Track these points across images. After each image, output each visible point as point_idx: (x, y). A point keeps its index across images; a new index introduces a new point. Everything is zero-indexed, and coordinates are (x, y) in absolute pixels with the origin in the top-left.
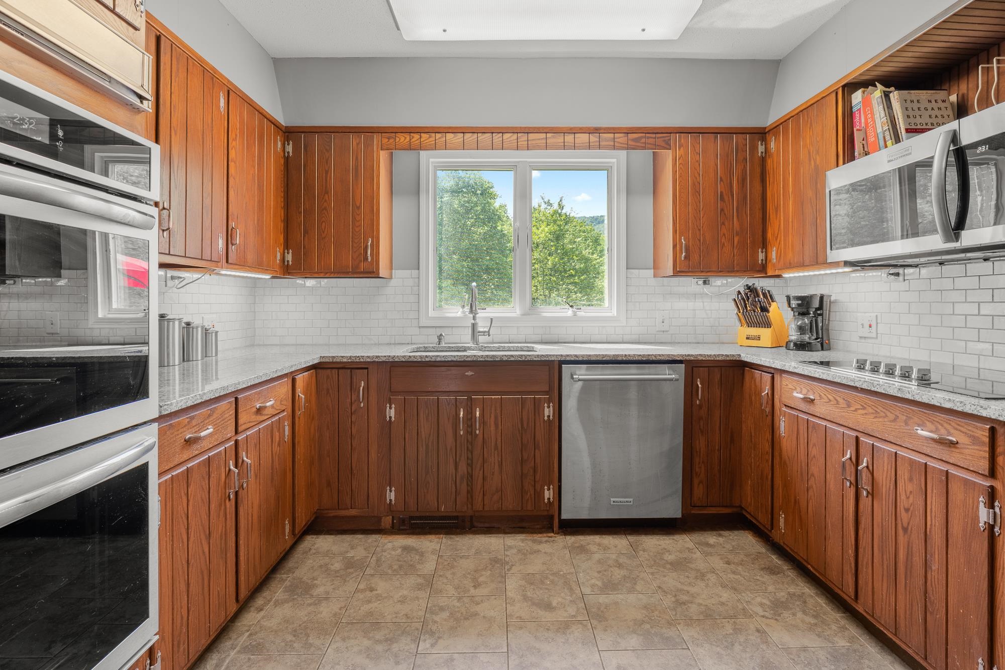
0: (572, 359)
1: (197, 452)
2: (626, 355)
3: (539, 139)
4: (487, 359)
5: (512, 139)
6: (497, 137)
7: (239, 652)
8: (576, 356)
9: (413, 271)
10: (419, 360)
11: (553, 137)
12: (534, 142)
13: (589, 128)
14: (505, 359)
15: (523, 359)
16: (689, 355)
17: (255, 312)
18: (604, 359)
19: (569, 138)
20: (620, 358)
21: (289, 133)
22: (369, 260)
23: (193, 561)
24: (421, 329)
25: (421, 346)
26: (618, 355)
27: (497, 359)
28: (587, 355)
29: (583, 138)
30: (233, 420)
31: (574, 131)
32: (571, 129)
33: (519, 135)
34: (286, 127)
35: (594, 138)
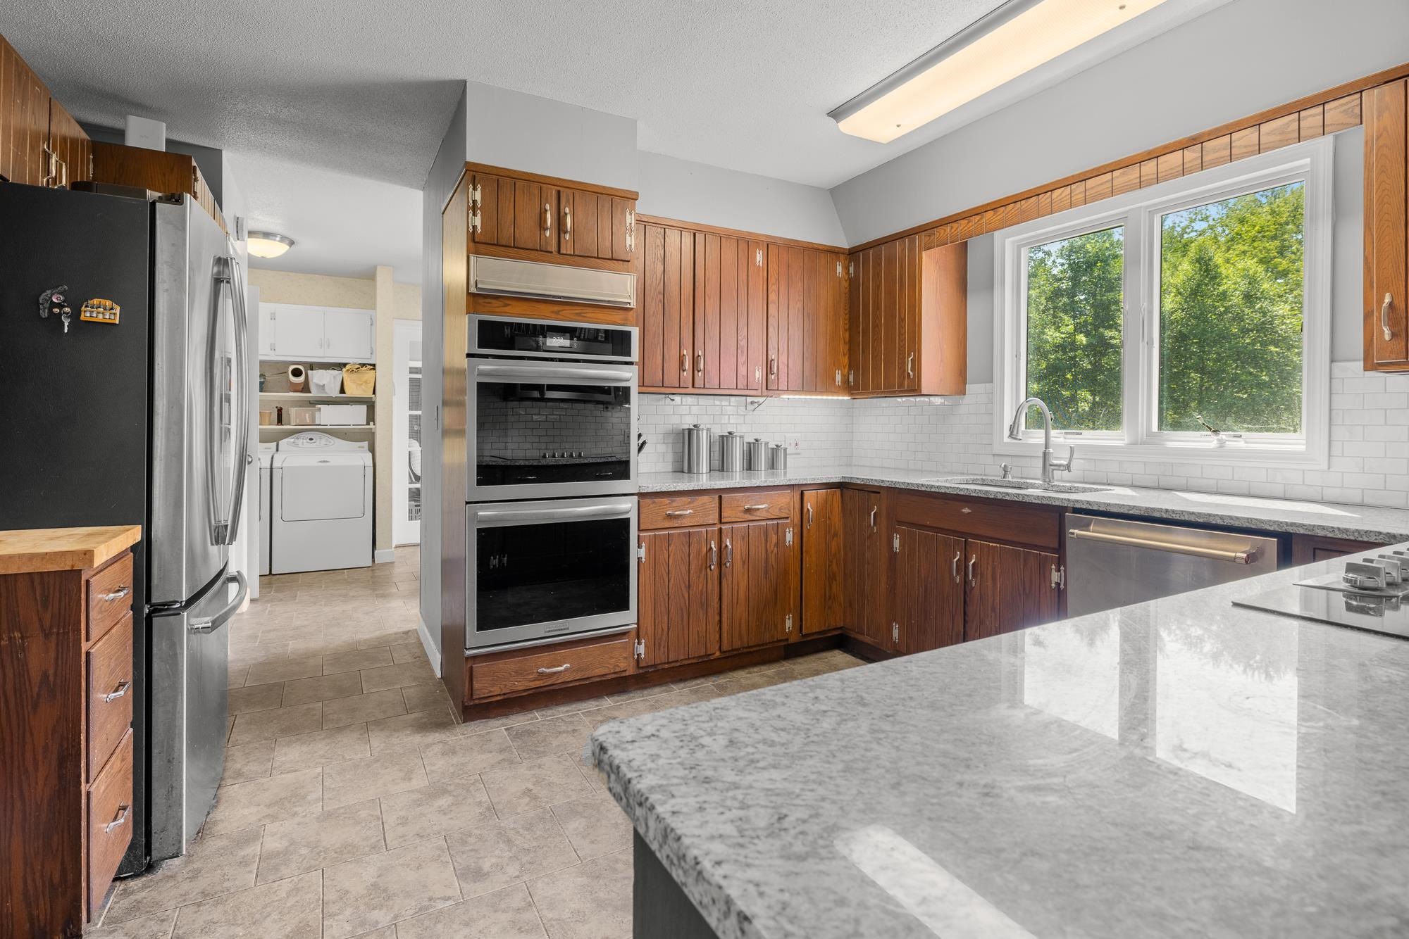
0: (1084, 507)
1: (677, 525)
2: (1167, 511)
3: (1101, 184)
4: (980, 495)
5: (1063, 195)
6: (1043, 199)
7: (713, 685)
8: (1088, 502)
9: (987, 385)
10: (916, 488)
11: (1123, 174)
12: (1093, 191)
13: (1180, 142)
14: (999, 497)
15: (1021, 499)
16: (1293, 524)
17: (852, 432)
18: (1131, 512)
19: (1149, 168)
20: (1157, 515)
21: (853, 254)
22: (912, 377)
23: (672, 597)
24: (996, 457)
25: (978, 477)
26: (1154, 509)
27: (990, 497)
28: (1105, 503)
29: (1174, 159)
30: (718, 510)
31: (1154, 155)
32: (1149, 152)
33: (1073, 186)
34: (849, 249)
35: (1191, 155)
